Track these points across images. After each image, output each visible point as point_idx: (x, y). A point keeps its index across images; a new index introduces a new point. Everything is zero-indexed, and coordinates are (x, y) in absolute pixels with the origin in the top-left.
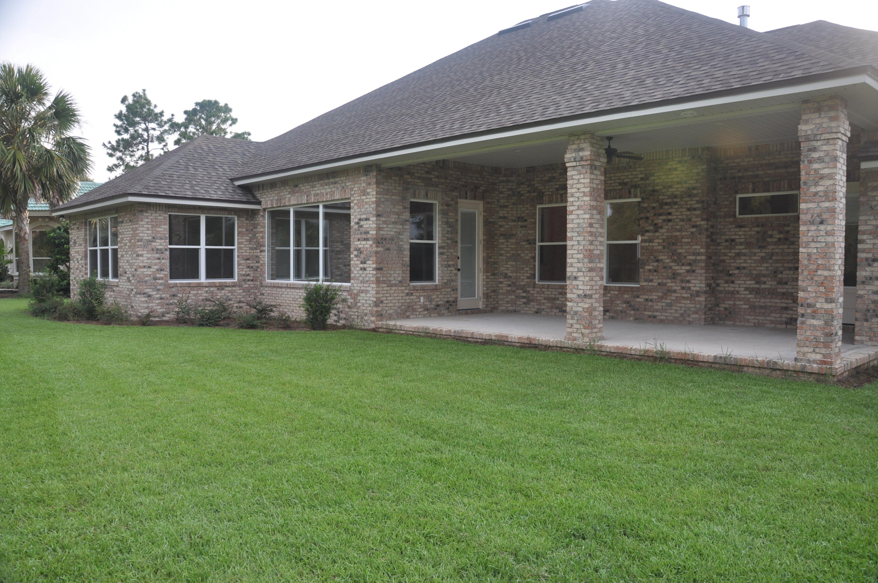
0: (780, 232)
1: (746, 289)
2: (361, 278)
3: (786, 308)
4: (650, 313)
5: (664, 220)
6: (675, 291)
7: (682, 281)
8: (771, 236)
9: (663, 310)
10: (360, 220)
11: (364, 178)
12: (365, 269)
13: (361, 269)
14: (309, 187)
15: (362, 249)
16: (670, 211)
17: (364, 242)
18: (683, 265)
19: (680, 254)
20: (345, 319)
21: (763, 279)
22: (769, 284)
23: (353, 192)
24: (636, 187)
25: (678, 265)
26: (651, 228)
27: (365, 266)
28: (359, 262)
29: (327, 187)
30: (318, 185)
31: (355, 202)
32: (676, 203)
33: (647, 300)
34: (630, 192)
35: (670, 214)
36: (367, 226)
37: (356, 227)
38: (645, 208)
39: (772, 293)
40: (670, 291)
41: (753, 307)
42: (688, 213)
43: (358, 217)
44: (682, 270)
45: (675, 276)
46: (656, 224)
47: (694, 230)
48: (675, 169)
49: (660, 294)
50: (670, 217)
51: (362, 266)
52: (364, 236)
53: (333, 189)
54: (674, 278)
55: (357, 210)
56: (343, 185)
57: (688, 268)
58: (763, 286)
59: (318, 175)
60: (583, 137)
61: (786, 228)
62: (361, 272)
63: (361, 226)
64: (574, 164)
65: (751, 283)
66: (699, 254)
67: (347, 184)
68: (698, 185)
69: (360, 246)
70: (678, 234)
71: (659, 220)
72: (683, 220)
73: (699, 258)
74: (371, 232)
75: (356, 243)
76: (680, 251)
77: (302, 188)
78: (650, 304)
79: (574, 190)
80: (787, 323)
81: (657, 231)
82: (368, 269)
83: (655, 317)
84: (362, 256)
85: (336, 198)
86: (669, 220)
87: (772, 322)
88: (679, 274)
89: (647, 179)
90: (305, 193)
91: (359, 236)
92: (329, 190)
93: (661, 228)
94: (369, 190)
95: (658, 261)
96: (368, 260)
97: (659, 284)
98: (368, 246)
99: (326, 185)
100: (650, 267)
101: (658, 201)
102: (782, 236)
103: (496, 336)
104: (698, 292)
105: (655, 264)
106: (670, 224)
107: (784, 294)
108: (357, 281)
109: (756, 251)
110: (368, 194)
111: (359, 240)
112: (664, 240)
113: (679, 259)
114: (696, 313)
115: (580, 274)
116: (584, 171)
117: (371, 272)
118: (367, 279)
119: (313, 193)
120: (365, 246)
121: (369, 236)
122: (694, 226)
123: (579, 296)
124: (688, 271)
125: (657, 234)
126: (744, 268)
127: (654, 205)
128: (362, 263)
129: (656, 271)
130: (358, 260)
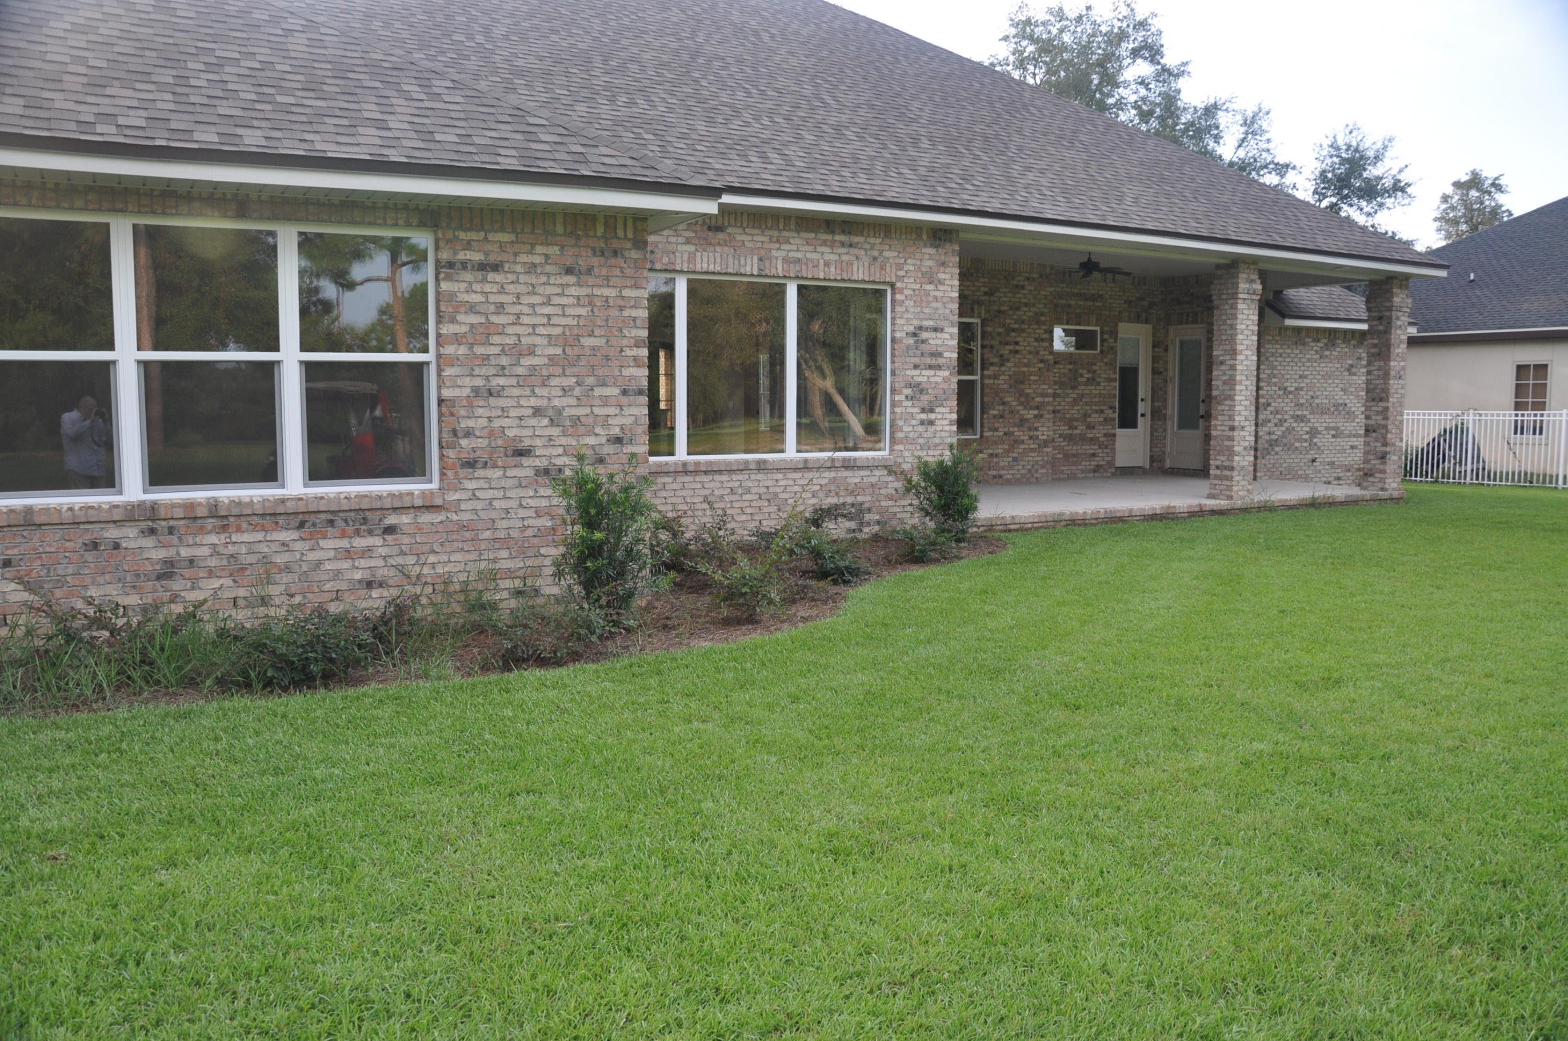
0: (1089, 372)
1: (1061, 436)
2: (921, 441)
3: (1094, 455)
4: (995, 473)
5: (1011, 351)
6: (1023, 442)
7: (1030, 429)
8: (1081, 376)
9: (1011, 467)
10: (920, 328)
11: (932, 251)
12: (931, 423)
13: (922, 423)
14: (766, 239)
15: (924, 385)
16: (1018, 339)
17: (931, 372)
18: (1031, 408)
19: (1028, 394)
20: (878, 523)
21: (1075, 424)
22: (1080, 429)
23: (902, 273)
24: (980, 303)
25: (1025, 408)
26: (997, 360)
27: (932, 416)
28: (917, 410)
29: (826, 249)
30: (798, 241)
31: (907, 292)
32: (1023, 330)
33: (991, 455)
34: (972, 310)
35: (1017, 343)
36: (939, 342)
37: (911, 341)
38: (990, 333)
39: (1083, 439)
40: (1017, 442)
41: (1067, 456)
42: (1036, 344)
43: (916, 323)
44: (1030, 414)
45: (1022, 422)
46: (1002, 356)
47: (1041, 365)
48: (1023, 287)
49: (1006, 447)
50: (1017, 348)
51: (924, 416)
52: (928, 361)
53: (845, 258)
54: (1022, 425)
55: (912, 310)
56: (876, 253)
57: (1036, 412)
58: (1076, 432)
59: (797, 218)
60: (1252, 267)
61: (1094, 368)
62: (921, 429)
63: (923, 342)
64: (1246, 296)
65: (1064, 429)
66: (1047, 395)
67: (886, 254)
68: (1046, 310)
69: (920, 379)
70: (1025, 369)
71: (1005, 351)
72: (1030, 353)
73: (1046, 400)
74: (946, 355)
75: (908, 372)
76: (1028, 391)
77: (738, 238)
78: (995, 460)
79: (1243, 327)
80: (1095, 471)
81: (1002, 365)
82: (938, 422)
83: (1001, 477)
84: (925, 398)
85: (855, 277)
86: (1017, 352)
87: (1083, 471)
88: (1026, 420)
89: (992, 294)
90: (752, 250)
91: (916, 360)
92: (833, 257)
93: (1008, 360)
94: (942, 276)
95: (1003, 404)
96: (942, 405)
97: (1005, 434)
98: (939, 380)
99: (824, 243)
100: (995, 412)
101: (1004, 326)
102: (1089, 376)
103: (1162, 508)
104: (1045, 441)
105: (1001, 408)
106: (1017, 356)
107: (1092, 439)
108: (913, 447)
109: (1069, 391)
110: (941, 282)
111: (916, 367)
112: (1010, 376)
113: (1026, 402)
114: (1043, 467)
115: (1247, 423)
116: (1253, 306)
117: (947, 428)
118: (937, 441)
119: (781, 254)
120: (933, 379)
121: (941, 361)
122: (1041, 361)
123: (1245, 448)
124: (1035, 416)
125: (1003, 369)
126: (1058, 411)
127: (1000, 330)
128: (923, 410)
129: (1002, 417)
130: (913, 406)
